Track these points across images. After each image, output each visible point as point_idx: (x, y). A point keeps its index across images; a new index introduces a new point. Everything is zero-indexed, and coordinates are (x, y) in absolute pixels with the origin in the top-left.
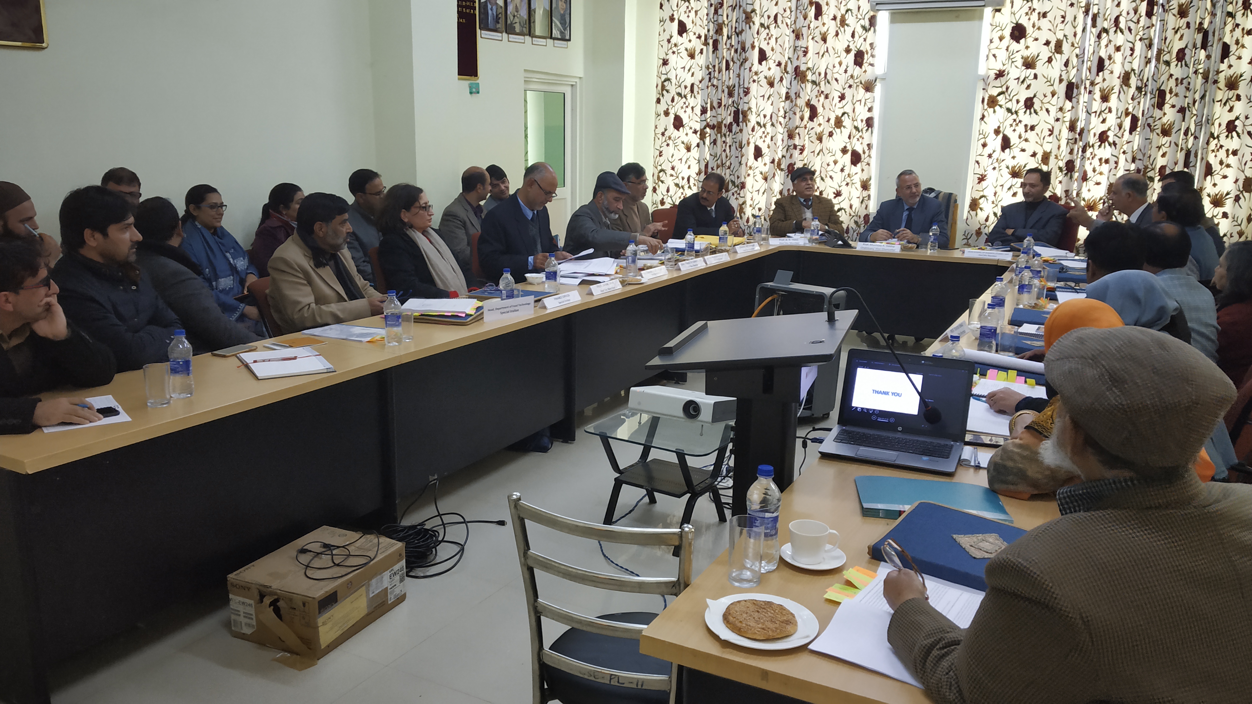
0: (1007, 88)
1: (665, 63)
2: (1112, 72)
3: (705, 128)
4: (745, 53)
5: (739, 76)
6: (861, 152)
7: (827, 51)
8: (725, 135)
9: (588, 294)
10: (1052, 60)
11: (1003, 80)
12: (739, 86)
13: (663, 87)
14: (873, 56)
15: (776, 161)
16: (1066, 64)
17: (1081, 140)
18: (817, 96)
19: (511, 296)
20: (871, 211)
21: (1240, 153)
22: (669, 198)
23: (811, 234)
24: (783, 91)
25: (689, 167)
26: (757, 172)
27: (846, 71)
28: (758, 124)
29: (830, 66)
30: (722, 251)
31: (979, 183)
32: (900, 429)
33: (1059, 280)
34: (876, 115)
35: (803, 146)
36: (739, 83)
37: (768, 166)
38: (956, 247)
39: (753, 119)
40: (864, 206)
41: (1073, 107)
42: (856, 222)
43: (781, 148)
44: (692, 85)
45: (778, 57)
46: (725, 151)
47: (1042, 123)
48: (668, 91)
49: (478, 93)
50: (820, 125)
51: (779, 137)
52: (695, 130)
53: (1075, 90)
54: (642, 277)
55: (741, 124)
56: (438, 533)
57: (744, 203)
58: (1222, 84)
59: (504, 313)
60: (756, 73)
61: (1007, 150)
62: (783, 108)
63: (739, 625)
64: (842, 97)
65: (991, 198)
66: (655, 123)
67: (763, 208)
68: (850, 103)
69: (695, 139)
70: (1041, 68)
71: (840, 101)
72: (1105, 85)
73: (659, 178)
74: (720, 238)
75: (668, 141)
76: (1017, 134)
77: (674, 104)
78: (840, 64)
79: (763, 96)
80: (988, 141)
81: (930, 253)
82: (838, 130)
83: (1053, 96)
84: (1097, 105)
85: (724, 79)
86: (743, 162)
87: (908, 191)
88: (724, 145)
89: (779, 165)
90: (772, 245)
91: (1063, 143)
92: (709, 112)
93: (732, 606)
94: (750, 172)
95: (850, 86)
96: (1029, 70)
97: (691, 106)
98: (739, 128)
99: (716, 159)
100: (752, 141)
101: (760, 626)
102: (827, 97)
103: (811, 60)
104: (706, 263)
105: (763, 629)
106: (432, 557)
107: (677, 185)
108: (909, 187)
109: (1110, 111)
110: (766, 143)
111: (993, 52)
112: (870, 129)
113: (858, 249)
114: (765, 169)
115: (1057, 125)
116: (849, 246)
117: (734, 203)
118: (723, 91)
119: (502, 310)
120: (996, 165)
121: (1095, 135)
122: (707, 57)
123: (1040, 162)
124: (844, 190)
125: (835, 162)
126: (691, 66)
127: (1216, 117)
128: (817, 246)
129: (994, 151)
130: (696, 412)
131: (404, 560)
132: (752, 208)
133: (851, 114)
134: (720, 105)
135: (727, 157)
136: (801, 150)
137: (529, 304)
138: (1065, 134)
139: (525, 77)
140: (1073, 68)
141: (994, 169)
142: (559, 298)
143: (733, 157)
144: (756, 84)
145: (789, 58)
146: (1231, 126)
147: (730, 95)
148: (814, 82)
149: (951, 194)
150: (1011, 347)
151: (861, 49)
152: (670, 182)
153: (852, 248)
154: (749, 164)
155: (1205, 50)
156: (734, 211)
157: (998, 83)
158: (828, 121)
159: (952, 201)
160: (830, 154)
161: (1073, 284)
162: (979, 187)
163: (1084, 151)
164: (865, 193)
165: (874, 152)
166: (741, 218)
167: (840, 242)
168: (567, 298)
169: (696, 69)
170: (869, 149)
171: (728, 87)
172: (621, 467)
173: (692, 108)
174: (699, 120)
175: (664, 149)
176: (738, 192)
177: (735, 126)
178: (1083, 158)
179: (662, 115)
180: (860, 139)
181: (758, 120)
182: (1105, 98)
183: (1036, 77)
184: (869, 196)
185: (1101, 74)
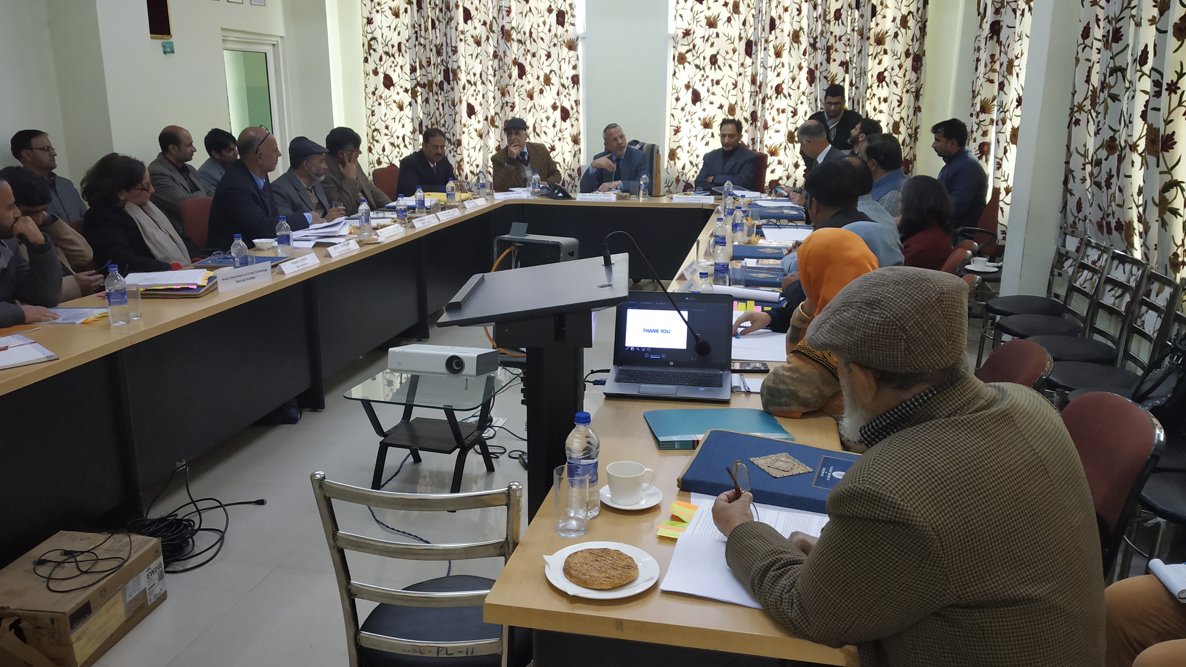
0: (694, 46)
1: (370, 21)
2: (782, 31)
3: (416, 86)
4: (450, 12)
5: (446, 35)
6: (569, 108)
7: (530, 10)
8: (437, 94)
9: (325, 257)
10: (731, 20)
11: (690, 38)
12: (447, 44)
13: (370, 46)
14: (573, 16)
15: (489, 118)
16: (744, 24)
17: (760, 93)
18: (523, 55)
19: (245, 262)
20: (582, 164)
21: (889, 100)
22: (385, 157)
23: (533, 188)
24: (491, 51)
25: (403, 126)
26: (472, 129)
27: (550, 31)
28: (469, 82)
29: (535, 26)
30: (451, 207)
31: (675, 134)
32: (671, 363)
33: (762, 218)
34: (580, 71)
35: (514, 103)
36: (446, 42)
37: (481, 123)
38: (661, 194)
39: (463, 77)
40: (576, 159)
41: (753, 63)
42: (570, 175)
43: (493, 105)
44: (400, 44)
45: (483, 17)
46: (438, 109)
47: (726, 77)
48: (375, 50)
49: (173, 52)
50: (529, 82)
51: (491, 95)
52: (406, 89)
53: (754, 47)
54: (378, 236)
55: (452, 82)
56: (194, 522)
57: (462, 160)
58: (872, 40)
59: (240, 281)
60: (462, 33)
61: (698, 104)
62: (492, 67)
63: (583, 577)
64: (549, 56)
65: (686, 148)
66: (365, 82)
67: (481, 164)
68: (556, 61)
69: (407, 98)
70: (722, 27)
71: (547, 60)
72: (778, 42)
73: (373, 137)
74: (448, 195)
75: (380, 101)
76: (705, 88)
77: (382, 63)
78: (544, 23)
79: (472, 55)
80: (681, 95)
81: (641, 200)
82: (548, 88)
83: (734, 53)
84: (772, 60)
85: (431, 38)
86: (458, 120)
87: (615, 143)
88: (437, 103)
89: (493, 123)
90: (497, 200)
91: (747, 95)
92: (418, 70)
93: (570, 559)
94: (465, 129)
95: (555, 45)
96: (712, 29)
97: (400, 64)
98: (450, 87)
99: (429, 117)
100: (464, 99)
101: (603, 575)
102: (534, 55)
103: (515, 20)
104: (439, 220)
105: (608, 578)
106: (189, 548)
107: (392, 144)
108: (616, 139)
109: (783, 66)
110: (478, 101)
111: (680, 12)
112: (576, 86)
113: (578, 199)
114: (479, 126)
115: (740, 80)
116: (570, 197)
117: (452, 161)
118: (431, 50)
119: (238, 279)
120: (688, 117)
121: (772, 88)
122: (412, 16)
123: (727, 113)
124: (557, 144)
125: (548, 118)
126: (396, 26)
127: (869, 69)
128: (540, 198)
129: (686, 105)
130: (458, 367)
131: (162, 556)
132: (469, 165)
133: (558, 71)
134: (429, 63)
135: (440, 115)
136: (511, 107)
137: (265, 270)
138: (748, 87)
139: (223, 36)
140: (751, 27)
141: (687, 121)
142: (296, 262)
143: (447, 115)
144: (463, 43)
145: (494, 18)
146: (881, 77)
147: (439, 53)
148: (519, 41)
149: (653, 146)
150: (741, 280)
151: (562, 9)
152: (385, 141)
153: (572, 199)
154: (463, 122)
155: (858, 10)
156: (453, 169)
157: (685, 41)
158: (538, 78)
159: (655, 152)
160: (543, 111)
161: (774, 221)
162: (675, 138)
163: (763, 102)
164: (576, 148)
165: (581, 108)
166: (460, 175)
167: (560, 195)
168: (304, 262)
169: (401, 28)
170: (577, 105)
171: (436, 46)
172: (385, 429)
173: (401, 67)
174: (409, 79)
175: (376, 108)
176: (455, 149)
177: (446, 84)
178: (763, 109)
179: (371, 74)
180: (567, 96)
181: (469, 78)
182: (778, 54)
183: (718, 35)
184: (580, 150)
185: (773, 32)
